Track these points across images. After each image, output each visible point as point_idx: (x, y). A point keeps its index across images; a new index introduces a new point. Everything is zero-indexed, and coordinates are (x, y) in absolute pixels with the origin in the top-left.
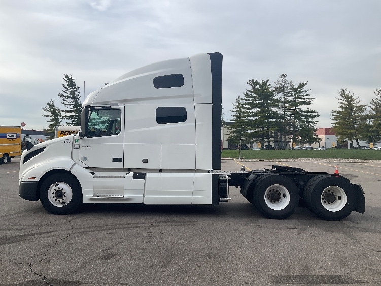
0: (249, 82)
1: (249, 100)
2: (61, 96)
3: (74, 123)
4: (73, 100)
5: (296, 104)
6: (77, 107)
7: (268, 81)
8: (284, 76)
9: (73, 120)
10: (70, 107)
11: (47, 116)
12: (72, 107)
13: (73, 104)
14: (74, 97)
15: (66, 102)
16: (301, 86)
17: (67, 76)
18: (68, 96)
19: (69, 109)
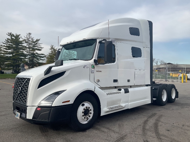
0: (8, 34)
1: (8, 44)
5: (34, 50)
7: (20, 35)
8: (30, 34)
16: (37, 40)
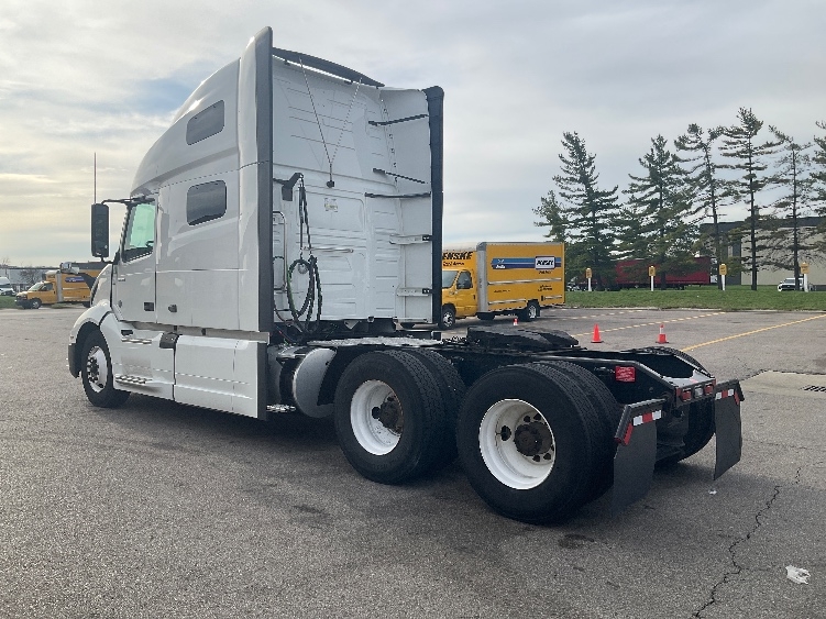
2: (558, 179)
3: (585, 234)
4: (582, 186)
6: (590, 199)
9: (583, 228)
10: (578, 202)
11: (541, 224)
12: (581, 201)
13: (584, 195)
14: (585, 180)
15: (568, 193)
17: (568, 137)
18: (572, 179)
19: (574, 206)
